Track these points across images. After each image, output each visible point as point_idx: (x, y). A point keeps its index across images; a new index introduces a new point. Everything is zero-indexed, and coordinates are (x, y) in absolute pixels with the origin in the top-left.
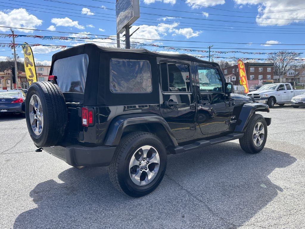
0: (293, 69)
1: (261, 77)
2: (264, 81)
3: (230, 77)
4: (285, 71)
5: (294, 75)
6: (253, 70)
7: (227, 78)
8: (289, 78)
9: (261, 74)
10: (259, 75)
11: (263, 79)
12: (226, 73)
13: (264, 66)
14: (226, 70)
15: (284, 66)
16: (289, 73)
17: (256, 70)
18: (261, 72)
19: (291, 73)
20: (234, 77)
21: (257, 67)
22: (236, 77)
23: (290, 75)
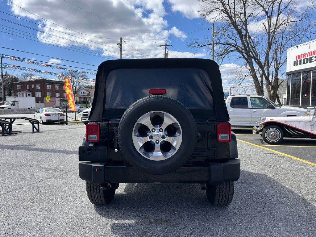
0: (85, 89)
1: (58, 95)
2: (62, 99)
3: (24, 94)
4: (76, 90)
5: (86, 94)
6: (50, 88)
7: (21, 94)
8: (82, 97)
9: (57, 92)
10: (56, 93)
11: (60, 97)
12: (19, 89)
13: (60, 84)
14: (19, 86)
15: (75, 85)
16: (82, 93)
17: (53, 87)
18: (58, 90)
19: (83, 93)
20: (29, 94)
21: (54, 85)
22: (32, 94)
23: (82, 95)
